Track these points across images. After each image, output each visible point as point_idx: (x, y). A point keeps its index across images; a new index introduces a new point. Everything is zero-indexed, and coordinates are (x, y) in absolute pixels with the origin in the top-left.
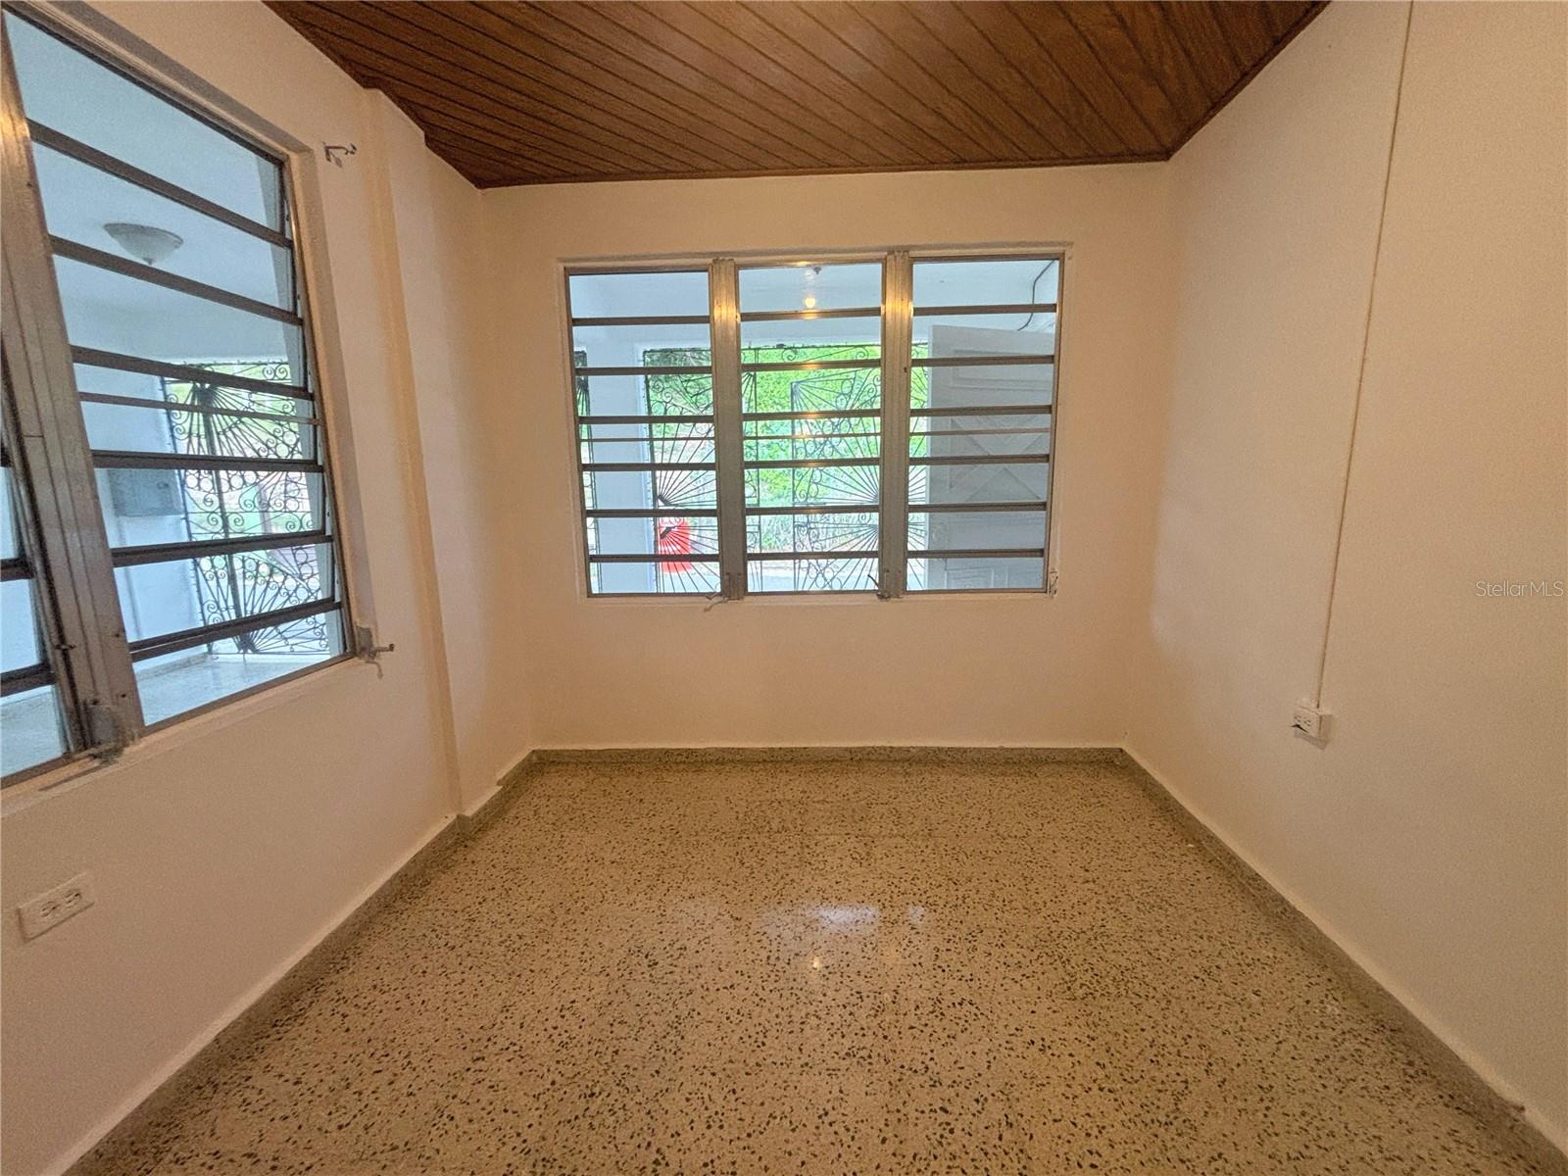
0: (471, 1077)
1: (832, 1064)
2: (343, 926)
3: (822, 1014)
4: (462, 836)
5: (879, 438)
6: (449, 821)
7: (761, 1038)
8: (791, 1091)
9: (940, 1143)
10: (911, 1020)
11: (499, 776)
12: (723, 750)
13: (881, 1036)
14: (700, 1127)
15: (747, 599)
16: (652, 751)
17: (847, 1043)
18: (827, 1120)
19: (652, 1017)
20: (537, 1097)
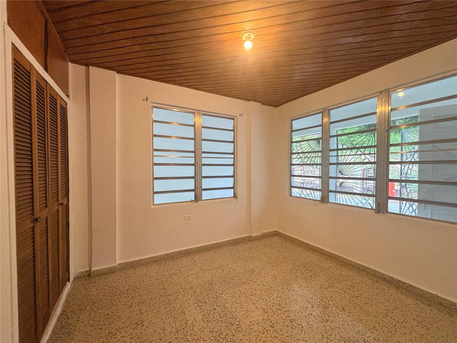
0: (216, 269)
1: (259, 307)
2: (222, 242)
3: (268, 301)
4: (250, 239)
5: (376, 155)
6: (248, 235)
7: (253, 295)
8: (247, 304)
9: (259, 332)
10: (284, 317)
11: (263, 232)
12: (317, 247)
13: (273, 312)
14: (230, 295)
15: (328, 204)
16: (300, 240)
17: (266, 308)
18: (247, 311)
19: (243, 280)
20: (219, 276)
